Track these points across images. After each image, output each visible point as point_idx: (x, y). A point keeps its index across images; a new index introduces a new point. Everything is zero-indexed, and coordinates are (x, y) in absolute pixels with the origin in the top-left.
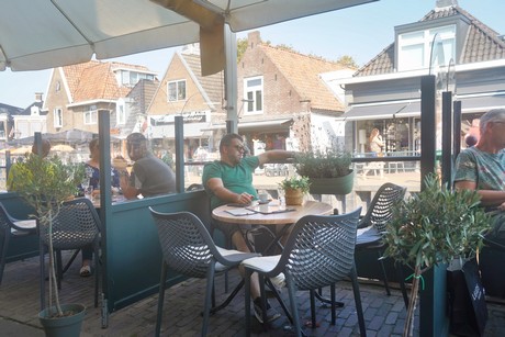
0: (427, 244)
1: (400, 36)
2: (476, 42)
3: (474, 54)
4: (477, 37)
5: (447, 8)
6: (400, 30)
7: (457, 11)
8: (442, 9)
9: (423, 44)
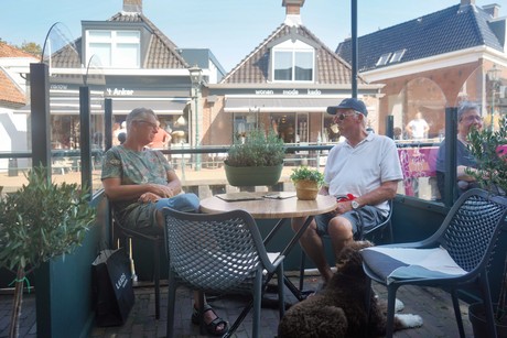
0: (19, 244)
1: (87, 32)
2: (157, 51)
3: (156, 61)
4: (158, 46)
5: (133, 14)
6: (87, 25)
7: (141, 19)
8: (129, 14)
9: (109, 45)
